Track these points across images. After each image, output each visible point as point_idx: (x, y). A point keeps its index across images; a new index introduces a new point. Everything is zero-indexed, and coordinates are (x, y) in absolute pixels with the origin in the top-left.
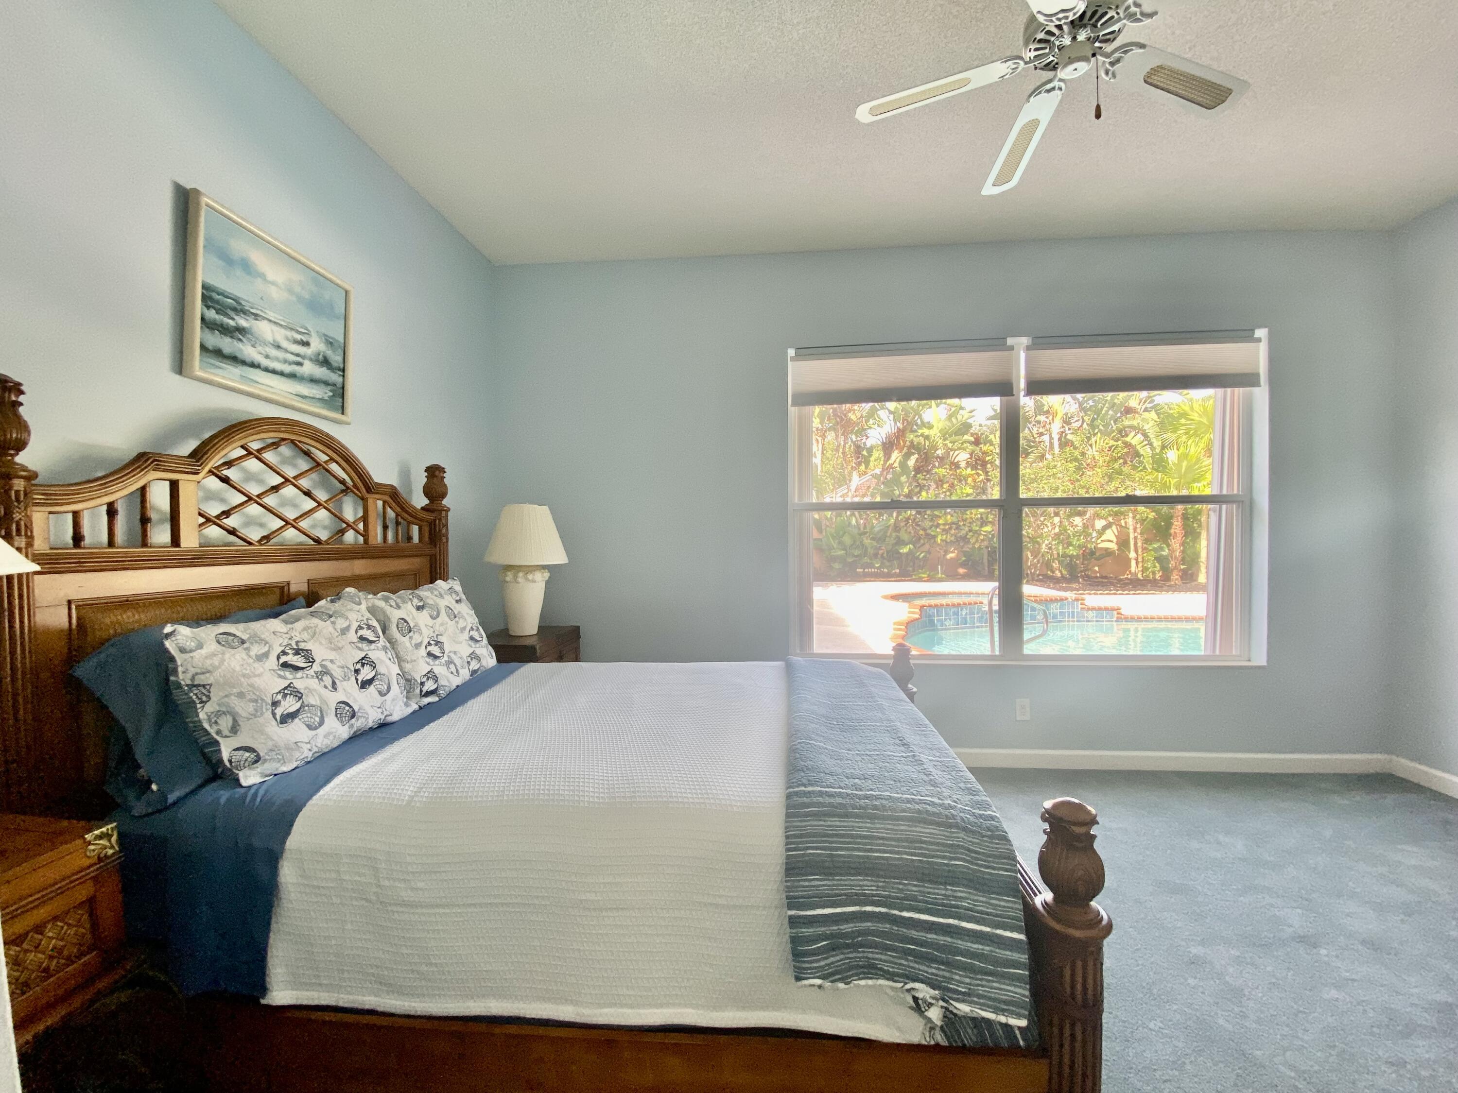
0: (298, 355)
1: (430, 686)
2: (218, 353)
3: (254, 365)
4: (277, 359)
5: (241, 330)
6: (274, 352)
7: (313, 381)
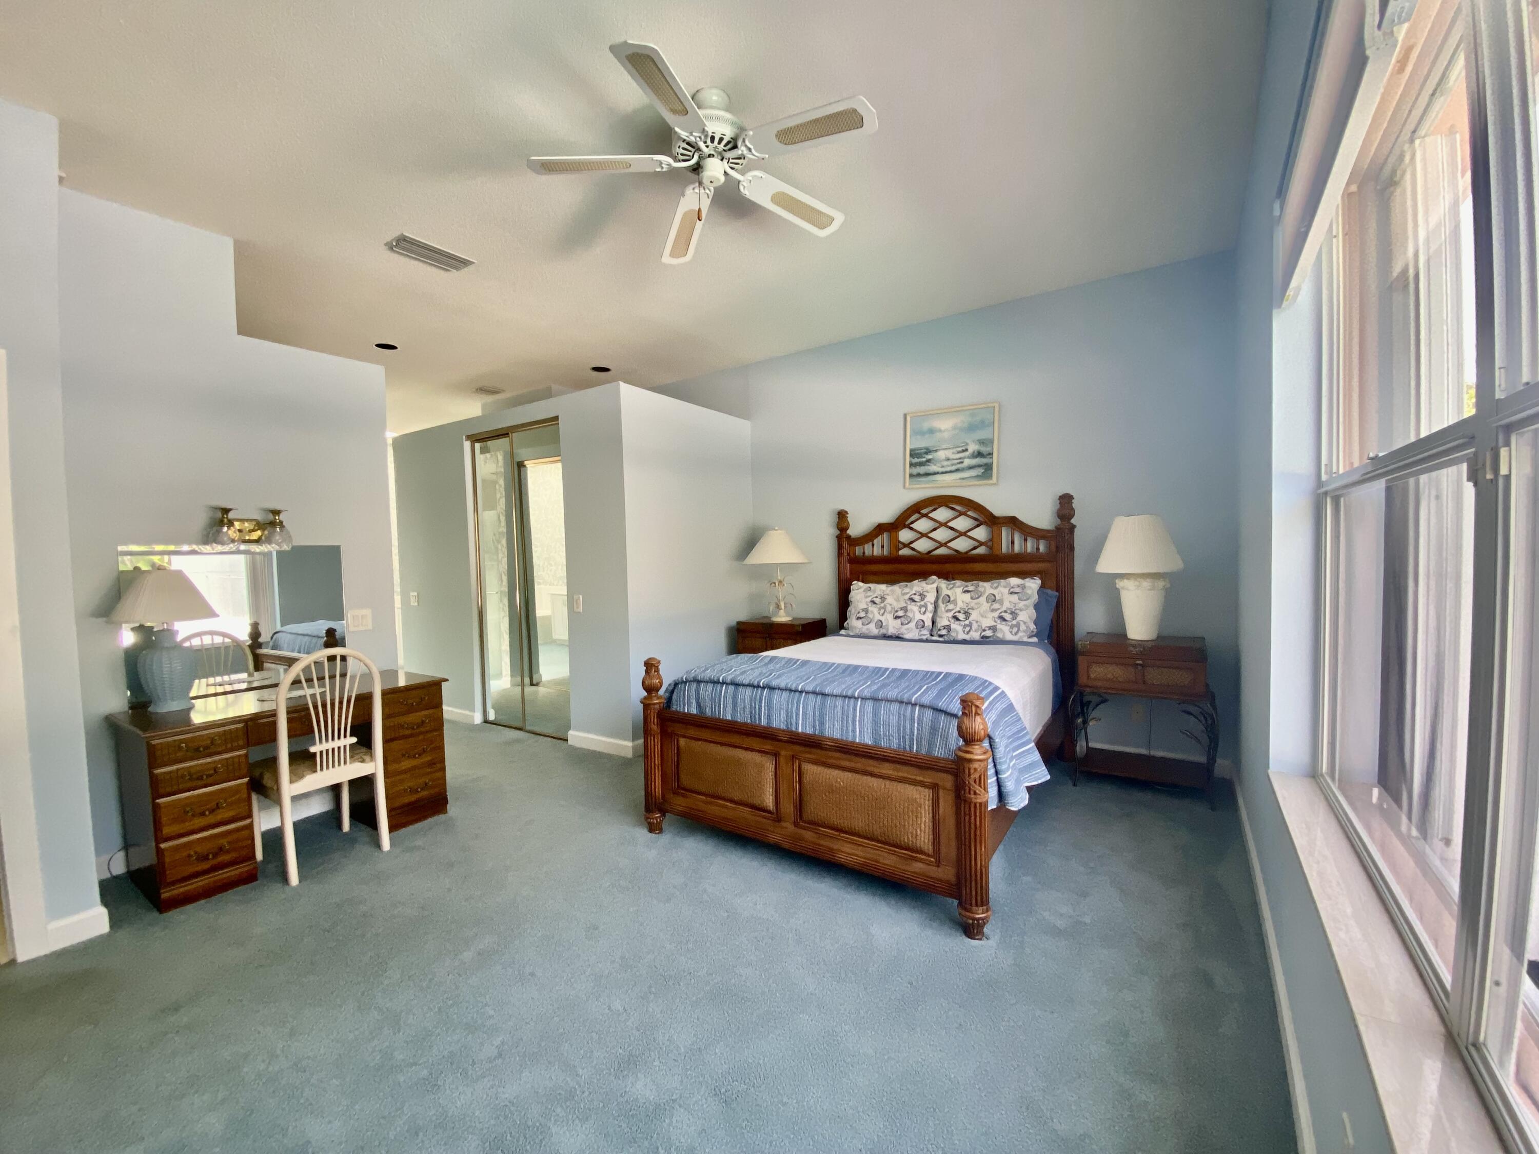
0: (960, 459)
1: (944, 632)
2: (919, 475)
3: (937, 473)
4: (948, 466)
5: (929, 461)
6: (946, 463)
7: (971, 468)
